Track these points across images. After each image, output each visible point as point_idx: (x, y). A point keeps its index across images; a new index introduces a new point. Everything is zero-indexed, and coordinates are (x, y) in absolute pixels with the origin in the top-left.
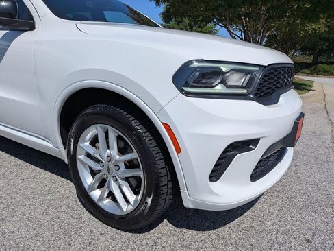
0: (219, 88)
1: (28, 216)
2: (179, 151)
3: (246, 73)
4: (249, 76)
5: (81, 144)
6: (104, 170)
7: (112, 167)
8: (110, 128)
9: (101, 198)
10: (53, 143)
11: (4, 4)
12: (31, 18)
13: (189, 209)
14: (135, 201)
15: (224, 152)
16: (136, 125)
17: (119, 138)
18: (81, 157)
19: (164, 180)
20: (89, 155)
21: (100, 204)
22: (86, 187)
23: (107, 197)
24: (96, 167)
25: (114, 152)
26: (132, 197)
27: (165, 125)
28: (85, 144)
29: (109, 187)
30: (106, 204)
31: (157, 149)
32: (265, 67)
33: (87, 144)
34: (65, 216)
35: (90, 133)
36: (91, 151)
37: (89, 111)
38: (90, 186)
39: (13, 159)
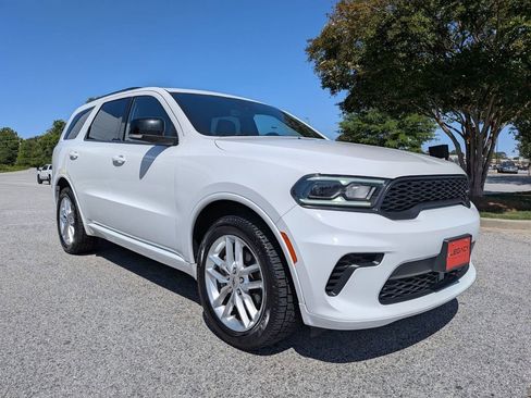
0: (339, 201)
1: (153, 329)
2: (295, 260)
3: (371, 185)
4: (374, 189)
5: (210, 256)
6: (230, 283)
7: (238, 280)
8: (237, 238)
9: (225, 315)
10: (184, 256)
11: (152, 122)
12: (176, 134)
13: (309, 327)
14: (256, 316)
15: (338, 264)
16: (259, 235)
17: (245, 250)
18: (209, 269)
19: (283, 292)
20: (217, 268)
21: (224, 321)
22: (212, 302)
23: (232, 314)
24: (222, 280)
25: (239, 263)
26: (253, 311)
27: (283, 234)
28: (214, 256)
29: (233, 301)
30: (229, 321)
31: (278, 260)
32: (392, 180)
33: (216, 256)
34: (188, 332)
35: (220, 244)
36: (219, 262)
37: (221, 222)
38: (215, 302)
39: (141, 279)
